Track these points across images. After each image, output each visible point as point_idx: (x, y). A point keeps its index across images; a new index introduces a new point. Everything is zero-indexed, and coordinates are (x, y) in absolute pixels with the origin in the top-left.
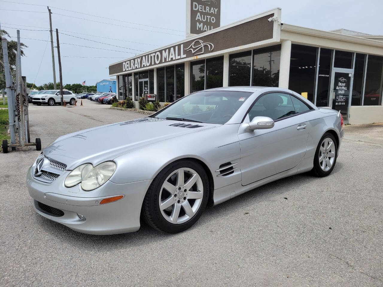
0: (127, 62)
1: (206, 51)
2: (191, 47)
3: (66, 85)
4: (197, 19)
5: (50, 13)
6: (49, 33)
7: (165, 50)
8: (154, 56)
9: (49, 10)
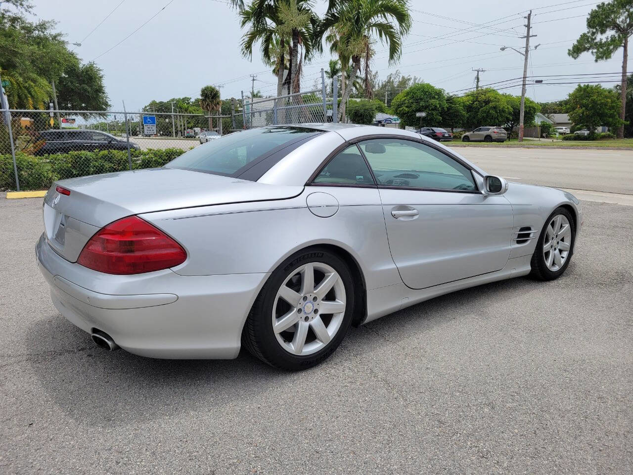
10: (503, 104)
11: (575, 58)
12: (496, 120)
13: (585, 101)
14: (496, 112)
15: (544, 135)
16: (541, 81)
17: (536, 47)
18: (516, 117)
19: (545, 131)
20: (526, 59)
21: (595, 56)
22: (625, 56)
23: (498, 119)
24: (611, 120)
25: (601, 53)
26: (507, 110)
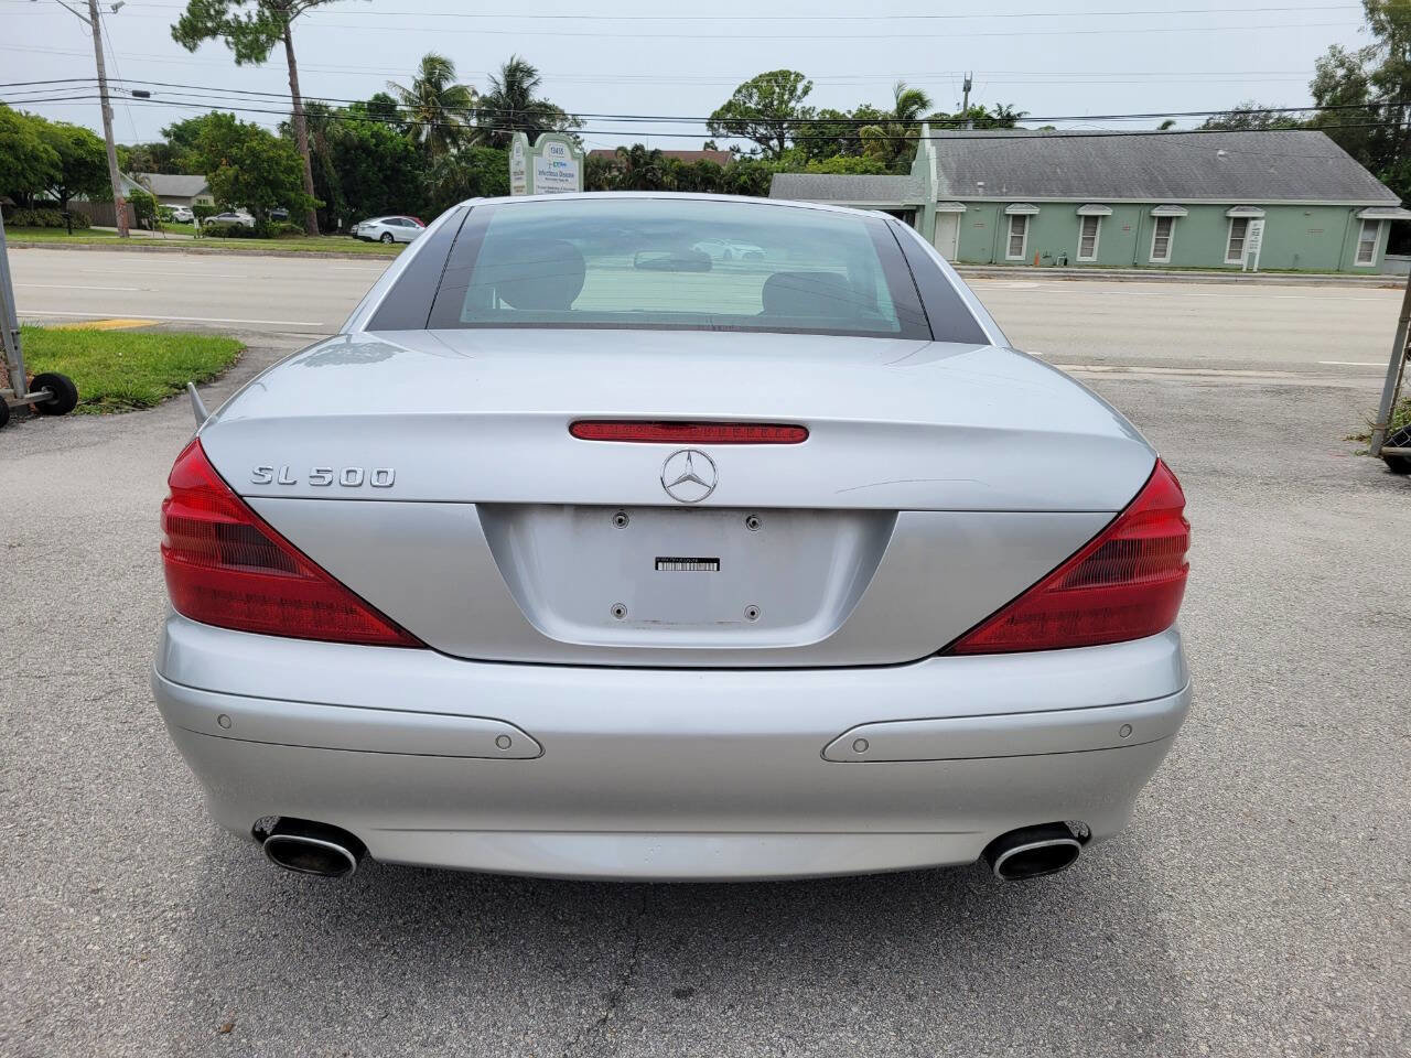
10: (31, 141)
11: (191, 50)
12: (21, 178)
13: (234, 151)
14: (18, 159)
15: (145, 222)
16: (146, 95)
17: (115, 8)
18: (71, 176)
19: (144, 213)
20: (97, 33)
21: (234, 52)
22: (292, 62)
23: (25, 177)
24: (293, 195)
25: (245, 47)
26: (44, 155)
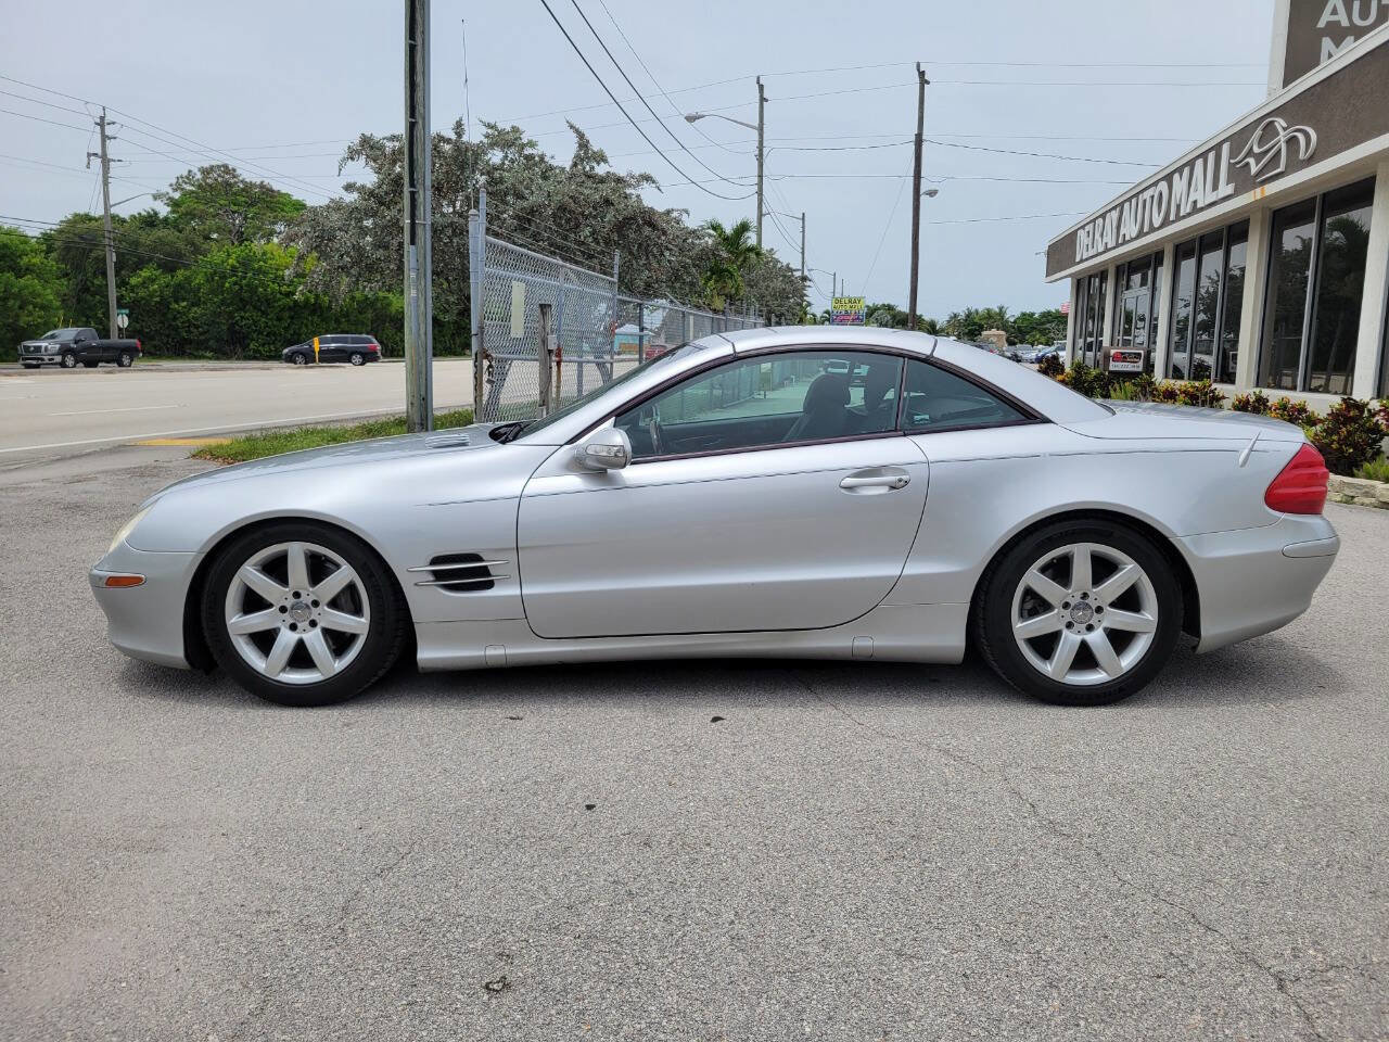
0: (1087, 228)
1: (1295, 165)
2: (1250, 153)
3: (1018, 314)
4: (1321, 24)
5: (923, 81)
6: (912, 147)
7: (1180, 170)
8: (1153, 197)
9: (922, 74)
